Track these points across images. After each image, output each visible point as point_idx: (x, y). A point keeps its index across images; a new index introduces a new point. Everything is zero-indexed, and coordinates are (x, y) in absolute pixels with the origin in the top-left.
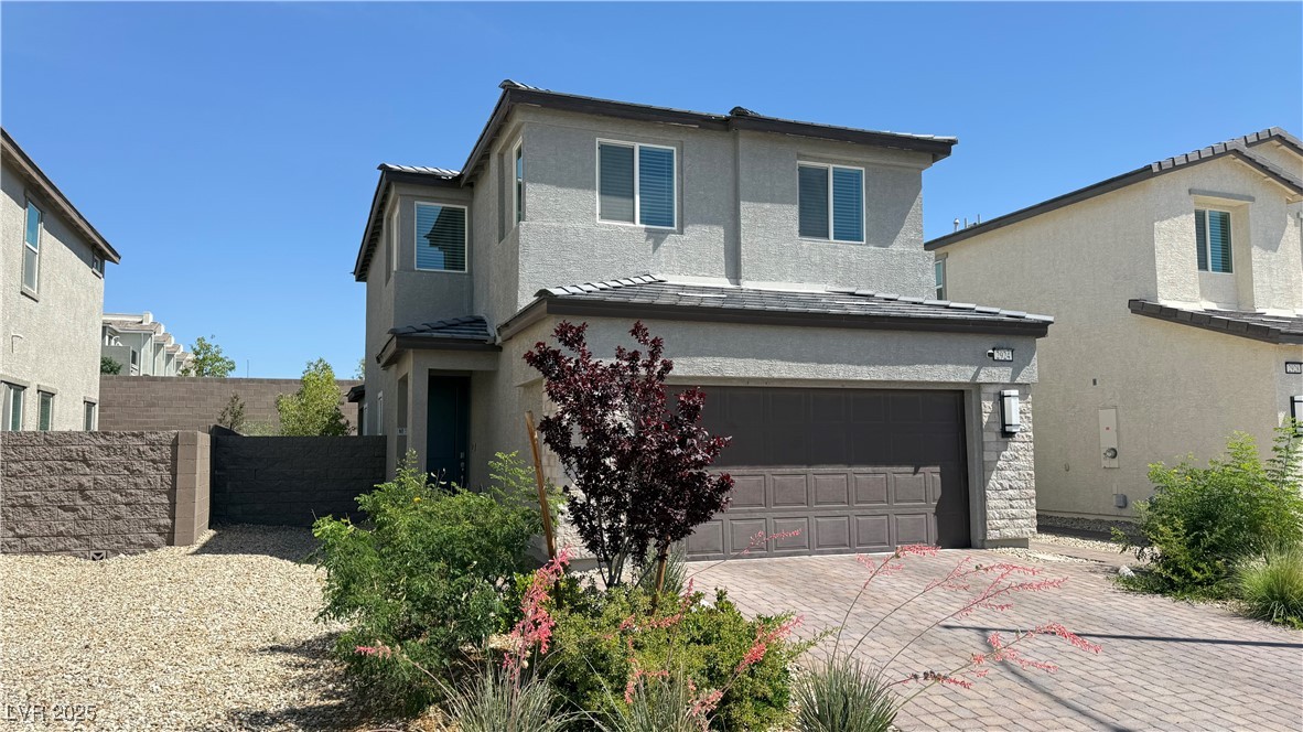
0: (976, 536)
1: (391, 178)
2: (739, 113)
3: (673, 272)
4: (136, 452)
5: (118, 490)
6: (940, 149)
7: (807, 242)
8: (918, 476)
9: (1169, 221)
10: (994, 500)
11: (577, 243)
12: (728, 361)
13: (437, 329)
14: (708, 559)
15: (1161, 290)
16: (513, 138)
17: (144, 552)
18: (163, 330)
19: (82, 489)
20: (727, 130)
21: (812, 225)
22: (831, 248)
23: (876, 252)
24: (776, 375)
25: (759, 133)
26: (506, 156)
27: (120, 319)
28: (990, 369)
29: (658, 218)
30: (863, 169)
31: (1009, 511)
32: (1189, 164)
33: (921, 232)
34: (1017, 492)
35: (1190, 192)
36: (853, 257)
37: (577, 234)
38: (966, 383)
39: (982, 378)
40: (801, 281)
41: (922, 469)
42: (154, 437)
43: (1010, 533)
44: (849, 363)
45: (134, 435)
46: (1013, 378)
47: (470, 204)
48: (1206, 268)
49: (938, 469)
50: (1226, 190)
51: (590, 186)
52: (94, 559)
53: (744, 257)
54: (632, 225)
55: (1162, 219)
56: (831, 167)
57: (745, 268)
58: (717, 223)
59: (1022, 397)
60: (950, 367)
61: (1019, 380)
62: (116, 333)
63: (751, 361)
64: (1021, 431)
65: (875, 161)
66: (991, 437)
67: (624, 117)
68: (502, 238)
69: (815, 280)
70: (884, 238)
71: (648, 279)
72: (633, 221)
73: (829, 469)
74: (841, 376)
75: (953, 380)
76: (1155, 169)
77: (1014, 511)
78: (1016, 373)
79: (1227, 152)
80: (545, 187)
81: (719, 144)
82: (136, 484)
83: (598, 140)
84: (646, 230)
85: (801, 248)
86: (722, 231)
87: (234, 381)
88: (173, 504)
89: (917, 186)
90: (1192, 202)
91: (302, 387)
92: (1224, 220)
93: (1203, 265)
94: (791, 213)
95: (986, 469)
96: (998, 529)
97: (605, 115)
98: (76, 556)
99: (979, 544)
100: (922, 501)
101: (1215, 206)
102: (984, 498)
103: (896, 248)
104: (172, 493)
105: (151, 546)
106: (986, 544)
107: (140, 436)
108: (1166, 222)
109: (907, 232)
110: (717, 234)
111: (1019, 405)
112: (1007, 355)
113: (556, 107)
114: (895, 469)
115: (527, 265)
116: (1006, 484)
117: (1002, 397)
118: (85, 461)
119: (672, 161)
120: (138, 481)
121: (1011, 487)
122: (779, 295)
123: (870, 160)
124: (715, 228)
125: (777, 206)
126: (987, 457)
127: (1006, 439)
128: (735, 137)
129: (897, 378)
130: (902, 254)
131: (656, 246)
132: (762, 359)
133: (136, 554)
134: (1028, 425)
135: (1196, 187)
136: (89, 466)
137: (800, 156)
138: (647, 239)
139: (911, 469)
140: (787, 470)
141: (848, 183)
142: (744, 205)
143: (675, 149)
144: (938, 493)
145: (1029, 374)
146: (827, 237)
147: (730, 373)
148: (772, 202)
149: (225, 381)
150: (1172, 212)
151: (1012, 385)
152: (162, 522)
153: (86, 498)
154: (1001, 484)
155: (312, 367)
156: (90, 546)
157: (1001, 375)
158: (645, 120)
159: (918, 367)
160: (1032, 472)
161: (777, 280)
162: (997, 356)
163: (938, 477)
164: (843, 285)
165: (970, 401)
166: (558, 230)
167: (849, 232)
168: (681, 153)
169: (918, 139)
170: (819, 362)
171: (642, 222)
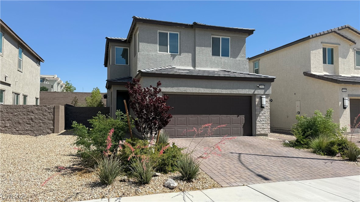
0: (254, 133)
1: (109, 41)
2: (195, 24)
3: (178, 65)
4: (45, 110)
5: (41, 119)
6: (250, 32)
7: (214, 57)
8: (238, 118)
9: (315, 51)
10: (258, 124)
11: (153, 58)
12: (188, 88)
13: (119, 80)
14: (183, 138)
15: (312, 69)
16: (137, 31)
17: (47, 135)
18: (60, 80)
19: (32, 119)
20: (192, 28)
21: (215, 53)
22: (221, 59)
23: (232, 60)
24: (200, 92)
25: (201, 29)
26: (136, 35)
27: (48, 76)
28: (258, 90)
29: (174, 51)
30: (230, 38)
31: (263, 127)
32: (321, 35)
33: (245, 54)
34: (265, 122)
35: (321, 43)
36: (226, 61)
37: (152, 56)
38: (251, 94)
39: (256, 93)
40: (212, 68)
41: (239, 116)
42: (49, 106)
43: (262, 132)
44: (220, 89)
45: (44, 106)
46: (264, 93)
47: (129, 47)
48: (326, 63)
49: (244, 116)
50: (332, 42)
51: (156, 43)
52: (35, 136)
53: (197, 61)
54: (167, 53)
55: (313, 50)
56: (221, 37)
57: (197, 64)
58: (190, 53)
59: (267, 97)
60: (247, 90)
61: (266, 93)
62: (48, 80)
63: (194, 88)
64: (266, 106)
65: (233, 36)
66: (258, 108)
67: (165, 25)
68: (135, 57)
69: (216, 67)
70: (235, 56)
71: (171, 67)
72: (168, 52)
73: (215, 116)
74: (218, 92)
75: (248, 93)
76: (311, 37)
77: (264, 127)
78: (265, 91)
79: (332, 32)
80: (144, 44)
81: (190, 32)
82: (45, 118)
83: (158, 31)
84: (171, 54)
85: (212, 59)
86: (191, 54)
87: (75, 93)
88: (54, 123)
89: (245, 42)
90: (322, 45)
91: (92, 95)
92: (332, 50)
93: (324, 62)
94: (210, 50)
95: (257, 116)
96: (259, 131)
97: (159, 24)
98: (31, 135)
99: (254, 135)
100: (239, 124)
101: (329, 46)
102: (256, 123)
103: (238, 59)
104: (53, 120)
105: (49, 133)
106: (256, 135)
107: (46, 106)
108: (314, 51)
109: (241, 54)
110: (190, 55)
111: (265, 100)
112: (263, 87)
113: (147, 23)
114: (232, 116)
115: (139, 64)
116: (262, 120)
117: (261, 98)
118: (32, 112)
119: (178, 36)
120: (45, 117)
121: (263, 121)
122: (204, 71)
123: (231, 35)
124: (189, 54)
125: (206, 48)
126: (257, 113)
127: (262, 108)
128: (195, 30)
129: (233, 93)
130: (240, 60)
131: (173, 58)
132: (197, 88)
133: (45, 135)
134: (268, 105)
135: (323, 41)
136: (33, 113)
137: (212, 35)
138: (171, 57)
139: (237, 116)
140: (204, 116)
141: (226, 41)
142: (197, 48)
143: (179, 33)
144: (244, 122)
145: (269, 92)
146: (220, 56)
147: (188, 91)
148: (204, 47)
149: (73, 93)
150: (316, 48)
151: (264, 94)
152: (51, 127)
153: (33, 121)
154: (260, 120)
155: (95, 89)
156: (34, 133)
157: (261, 92)
158: (170, 26)
159: (238, 90)
160: (269, 117)
161: (205, 67)
162: (260, 87)
163: (244, 118)
164: (223, 68)
165: (253, 99)
166: (148, 55)
167: (225, 54)
168: (180, 34)
169: (244, 29)
170: (212, 89)
171: (170, 52)
